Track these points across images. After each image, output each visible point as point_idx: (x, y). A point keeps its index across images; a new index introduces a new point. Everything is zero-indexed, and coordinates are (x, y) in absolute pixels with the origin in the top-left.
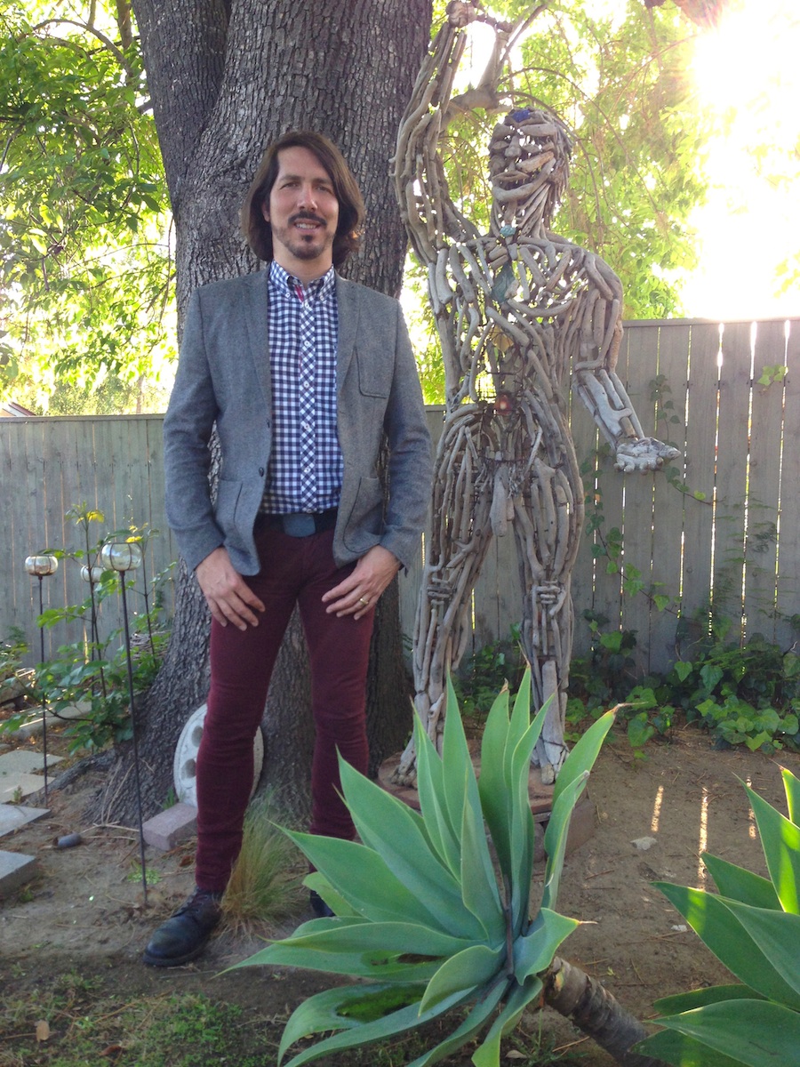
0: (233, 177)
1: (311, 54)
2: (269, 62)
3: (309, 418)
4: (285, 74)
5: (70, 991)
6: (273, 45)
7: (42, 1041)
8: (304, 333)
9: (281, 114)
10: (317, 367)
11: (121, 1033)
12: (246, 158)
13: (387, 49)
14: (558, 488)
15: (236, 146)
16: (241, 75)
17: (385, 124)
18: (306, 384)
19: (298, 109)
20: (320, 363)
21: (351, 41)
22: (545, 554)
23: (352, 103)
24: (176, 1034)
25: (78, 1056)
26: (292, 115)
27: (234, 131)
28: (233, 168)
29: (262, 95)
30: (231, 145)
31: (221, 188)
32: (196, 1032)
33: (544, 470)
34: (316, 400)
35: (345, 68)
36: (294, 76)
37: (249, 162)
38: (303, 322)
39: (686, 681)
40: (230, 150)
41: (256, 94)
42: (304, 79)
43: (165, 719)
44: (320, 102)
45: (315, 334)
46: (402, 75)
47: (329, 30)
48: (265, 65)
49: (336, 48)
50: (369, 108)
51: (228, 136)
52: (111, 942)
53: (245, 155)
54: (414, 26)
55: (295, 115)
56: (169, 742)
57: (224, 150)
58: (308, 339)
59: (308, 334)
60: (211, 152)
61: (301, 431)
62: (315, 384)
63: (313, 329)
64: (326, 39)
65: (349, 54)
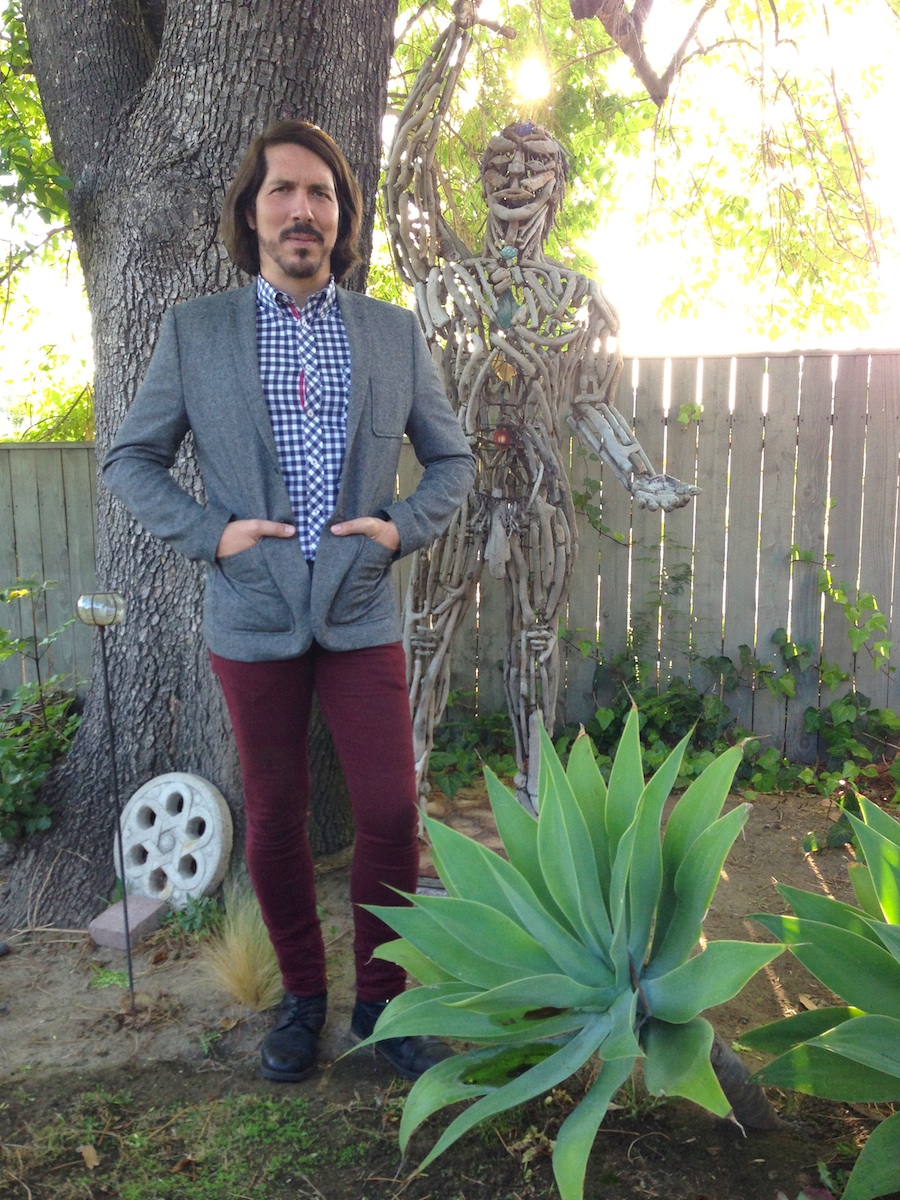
0: (184, 171)
1: (280, 40)
2: (227, 43)
3: (316, 452)
4: (249, 59)
5: (100, 1109)
6: (234, 25)
7: (95, 1167)
8: (304, 356)
9: (243, 103)
10: (324, 393)
11: (184, 1146)
12: (199, 150)
13: (356, 40)
14: (558, 527)
15: (183, 136)
16: (188, 55)
17: (353, 124)
18: (310, 412)
19: (264, 99)
20: (328, 388)
21: (323, 29)
22: (540, 597)
23: (323, 98)
24: (248, 1138)
25: (146, 1176)
26: (256, 105)
27: (179, 118)
28: (182, 160)
29: (219, 79)
30: (176, 133)
31: (171, 183)
32: (270, 1132)
33: (545, 508)
34: (324, 431)
35: (316, 58)
36: (259, 62)
37: (203, 155)
38: (302, 343)
39: (607, 730)
40: (175, 138)
41: (210, 78)
42: (271, 66)
43: (92, 802)
44: (289, 94)
45: (318, 357)
46: (370, 71)
47: (300, 14)
48: (223, 47)
49: (308, 36)
50: (338, 104)
51: (170, 122)
52: (114, 1054)
53: (197, 146)
54: (381, 18)
55: (260, 106)
56: (102, 827)
57: (168, 137)
58: (310, 362)
59: (309, 356)
60: (151, 140)
61: (307, 467)
62: (319, 413)
63: (314, 350)
64: (296, 23)
65: (320, 43)
